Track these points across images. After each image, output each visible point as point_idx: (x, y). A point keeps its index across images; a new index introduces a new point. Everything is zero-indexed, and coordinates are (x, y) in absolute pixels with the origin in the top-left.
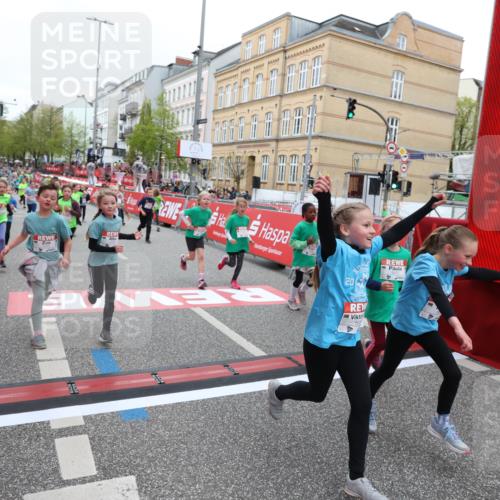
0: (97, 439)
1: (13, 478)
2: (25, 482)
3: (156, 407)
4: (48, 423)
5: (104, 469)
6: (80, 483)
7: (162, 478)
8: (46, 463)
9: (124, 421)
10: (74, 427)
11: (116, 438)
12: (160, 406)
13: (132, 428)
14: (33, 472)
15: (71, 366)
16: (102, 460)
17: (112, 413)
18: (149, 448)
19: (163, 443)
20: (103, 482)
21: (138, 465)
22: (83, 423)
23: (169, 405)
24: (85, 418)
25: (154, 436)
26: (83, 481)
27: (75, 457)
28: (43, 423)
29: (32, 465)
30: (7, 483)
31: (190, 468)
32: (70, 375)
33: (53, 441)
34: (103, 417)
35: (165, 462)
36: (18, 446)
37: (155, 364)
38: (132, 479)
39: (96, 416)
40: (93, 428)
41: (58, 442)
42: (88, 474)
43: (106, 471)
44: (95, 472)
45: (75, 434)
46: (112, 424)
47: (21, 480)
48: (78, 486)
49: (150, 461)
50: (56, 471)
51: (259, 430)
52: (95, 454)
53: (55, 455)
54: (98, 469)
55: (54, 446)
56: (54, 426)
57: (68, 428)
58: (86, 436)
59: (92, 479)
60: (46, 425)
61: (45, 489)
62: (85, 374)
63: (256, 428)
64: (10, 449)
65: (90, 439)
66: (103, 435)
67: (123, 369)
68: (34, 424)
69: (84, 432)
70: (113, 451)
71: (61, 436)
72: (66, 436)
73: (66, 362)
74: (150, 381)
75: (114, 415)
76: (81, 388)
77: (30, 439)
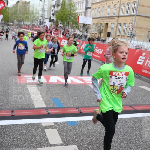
0: (60, 131)
1: (32, 142)
2: (37, 143)
3: (80, 121)
4: (41, 124)
5: (65, 142)
6: (57, 146)
7: (87, 147)
8: (43, 138)
9: (69, 125)
10: (51, 126)
11: (67, 131)
12: (82, 121)
13: (73, 128)
14: (39, 140)
15: (45, 104)
16: (64, 138)
17: (64, 122)
18: (80, 136)
19: (85, 135)
20: (65, 146)
21: (77, 141)
22: (54, 125)
23: (85, 121)
24: (54, 123)
25: (81, 132)
26: (58, 145)
27: (53, 136)
28: (39, 123)
29: (38, 138)
30: (30, 143)
31: (97, 144)
32: (46, 107)
33: (44, 130)
34: (61, 123)
35: (87, 141)
36: (32, 131)
37: (77, 105)
38: (76, 146)
39: (58, 122)
40: (58, 127)
41: (46, 130)
42: (59, 143)
43: (66, 143)
44: (62, 143)
45: (51, 128)
46: (64, 126)
47: (35, 143)
48: (56, 147)
49: (82, 141)
50: (47, 141)
51: (122, 133)
52: (60, 136)
53: (46, 135)
54: (62, 141)
55: (45, 132)
56: (43, 125)
57: (49, 126)
58: (56, 129)
59: (61, 145)
60: (40, 124)
61: (45, 147)
62: (51, 107)
63: (121, 132)
64: (29, 131)
65: (57, 130)
66: (62, 130)
67: (65, 106)
68: (36, 123)
69: (55, 128)
70: (67, 136)
71: (47, 129)
72: (49, 129)
73: (43, 102)
74: (76, 111)
75: (65, 123)
76: (51, 112)
77: (36, 129)
